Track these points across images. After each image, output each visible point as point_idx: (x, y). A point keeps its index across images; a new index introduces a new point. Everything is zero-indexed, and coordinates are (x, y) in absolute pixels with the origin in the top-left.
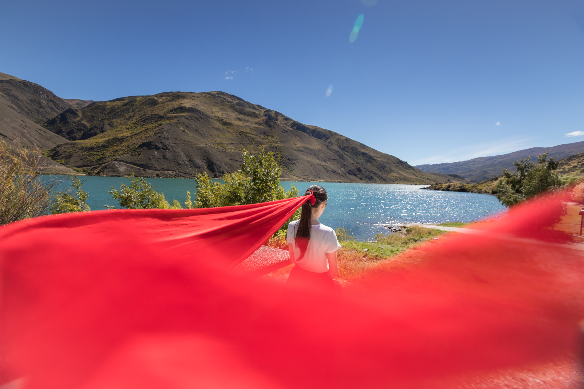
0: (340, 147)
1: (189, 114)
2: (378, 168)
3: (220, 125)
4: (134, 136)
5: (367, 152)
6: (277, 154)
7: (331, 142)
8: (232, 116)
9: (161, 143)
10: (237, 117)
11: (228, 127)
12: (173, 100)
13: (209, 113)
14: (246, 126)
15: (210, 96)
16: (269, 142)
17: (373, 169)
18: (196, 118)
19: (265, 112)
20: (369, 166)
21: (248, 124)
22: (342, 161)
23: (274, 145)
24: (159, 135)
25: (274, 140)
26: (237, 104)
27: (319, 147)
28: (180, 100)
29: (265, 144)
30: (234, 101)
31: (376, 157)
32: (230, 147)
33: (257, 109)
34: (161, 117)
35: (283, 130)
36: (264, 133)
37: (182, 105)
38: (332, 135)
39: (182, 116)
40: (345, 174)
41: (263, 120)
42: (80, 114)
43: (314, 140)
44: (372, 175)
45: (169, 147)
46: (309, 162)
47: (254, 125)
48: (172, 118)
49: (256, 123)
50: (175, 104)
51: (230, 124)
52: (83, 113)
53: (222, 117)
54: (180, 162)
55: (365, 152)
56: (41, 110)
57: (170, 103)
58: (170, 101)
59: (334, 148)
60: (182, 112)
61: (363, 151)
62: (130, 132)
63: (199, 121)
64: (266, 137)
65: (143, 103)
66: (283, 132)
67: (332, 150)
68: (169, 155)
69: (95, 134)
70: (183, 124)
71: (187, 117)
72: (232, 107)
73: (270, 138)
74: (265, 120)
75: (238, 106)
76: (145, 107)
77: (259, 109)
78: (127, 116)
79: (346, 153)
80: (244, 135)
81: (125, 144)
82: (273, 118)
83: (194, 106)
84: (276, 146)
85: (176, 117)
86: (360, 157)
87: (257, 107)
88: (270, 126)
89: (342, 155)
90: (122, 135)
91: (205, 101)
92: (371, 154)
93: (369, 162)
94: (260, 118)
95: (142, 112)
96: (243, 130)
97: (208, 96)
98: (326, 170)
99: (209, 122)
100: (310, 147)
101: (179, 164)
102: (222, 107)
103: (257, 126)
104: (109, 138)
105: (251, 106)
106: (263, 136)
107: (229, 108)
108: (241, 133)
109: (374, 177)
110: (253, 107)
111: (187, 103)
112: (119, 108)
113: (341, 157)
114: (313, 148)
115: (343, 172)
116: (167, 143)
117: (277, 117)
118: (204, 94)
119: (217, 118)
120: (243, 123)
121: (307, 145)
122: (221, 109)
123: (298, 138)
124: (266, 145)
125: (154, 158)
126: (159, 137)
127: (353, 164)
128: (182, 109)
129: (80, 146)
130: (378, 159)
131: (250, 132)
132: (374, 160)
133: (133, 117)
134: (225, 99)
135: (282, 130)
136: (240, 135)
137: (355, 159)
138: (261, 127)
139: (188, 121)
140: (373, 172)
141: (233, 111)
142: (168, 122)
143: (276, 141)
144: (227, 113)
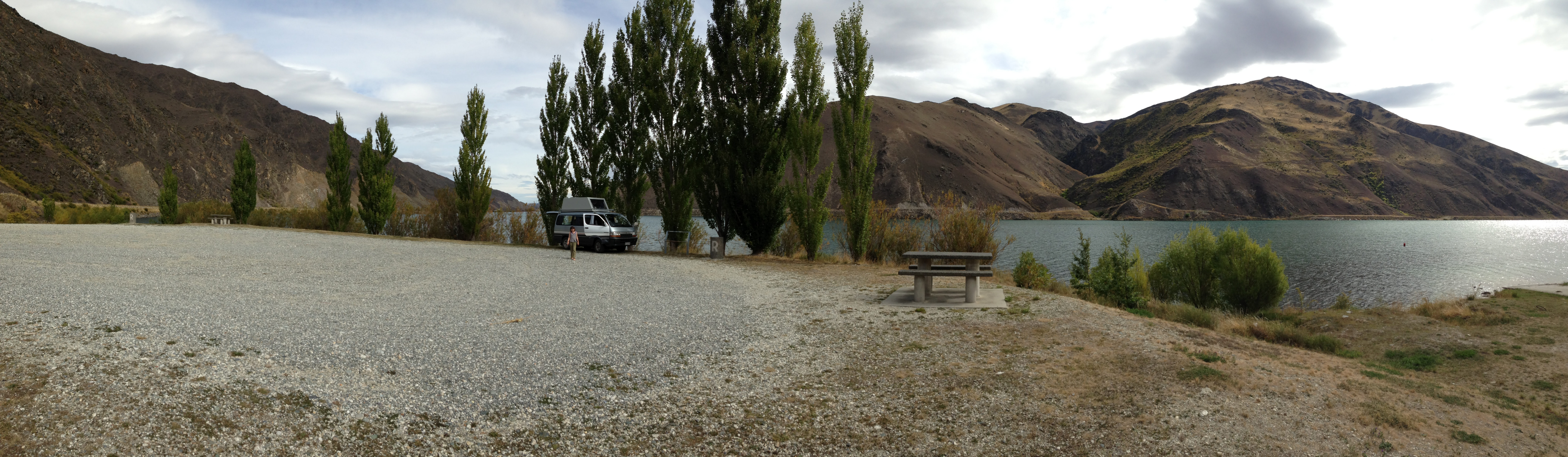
0: (1478, 161)
1: (1230, 120)
2: (1545, 194)
3: (1277, 132)
4: (1157, 162)
5: (1526, 167)
6: (1372, 176)
7: (1464, 151)
8: (1295, 118)
9: (1191, 168)
10: (1303, 116)
11: (1290, 134)
12: (1208, 101)
13: (1259, 115)
14: (1319, 130)
15: (1261, 86)
16: (1356, 155)
17: (1535, 195)
18: (1240, 125)
19: (1350, 104)
20: (1529, 191)
21: (1322, 127)
22: (1482, 184)
23: (1365, 160)
24: (1189, 157)
25: (1365, 151)
26: (1304, 95)
27: (1441, 162)
28: (1218, 99)
29: (1350, 159)
30: (1298, 90)
31: (1541, 175)
32: (1294, 166)
33: (1338, 101)
34: (1191, 131)
35: (1382, 134)
36: (1348, 141)
37: (1220, 107)
38: (1465, 140)
39: (1220, 124)
40: (1487, 205)
41: (1347, 119)
42: (1098, 140)
43: (1434, 148)
44: (1534, 205)
45: (1202, 174)
46: (1427, 188)
47: (1331, 129)
48: (1205, 129)
49: (1336, 125)
50: (1211, 107)
51: (1292, 130)
52: (1102, 138)
53: (1280, 118)
54: (1217, 196)
55: (1522, 166)
56: (1062, 142)
57: (1203, 106)
58: (1203, 103)
59: (1469, 162)
60: (1220, 118)
61: (1517, 165)
62: (1152, 157)
63: (1244, 128)
64: (1352, 147)
65: (1169, 112)
66: (1382, 138)
67: (1464, 166)
68: (1201, 185)
69: (1113, 165)
70: (1222, 137)
71: (1227, 125)
72: (1295, 101)
73: (1359, 148)
74: (1350, 119)
75: (1306, 98)
76: (1172, 118)
77: (1340, 100)
78: (1150, 134)
79: (1488, 169)
80: (1315, 147)
81: (1146, 174)
82: (1365, 114)
83: (1237, 105)
84: (1369, 161)
85: (1212, 127)
86: (1514, 176)
87: (1336, 97)
88: (1359, 128)
89: (1482, 174)
90: (1143, 162)
91: (1254, 96)
92: (1533, 170)
93: (1529, 185)
94: (1340, 115)
95: (1168, 126)
96: (1313, 138)
97: (1257, 86)
98: (1455, 199)
99: (1259, 129)
100: (1427, 162)
101: (1216, 199)
102: (1279, 102)
103: (1337, 129)
104: (1128, 168)
105: (1327, 96)
106: (1345, 146)
107: (1291, 102)
108: (1309, 143)
109: (1538, 209)
110: (1331, 97)
111: (1228, 104)
112: (1140, 124)
113: (1481, 177)
114: (1432, 162)
115: (1483, 202)
116: (1199, 167)
117: (1370, 112)
118: (1252, 85)
119: (1272, 122)
120: (1314, 125)
121: (1421, 159)
122: (1278, 106)
123: (1407, 148)
124: (1353, 161)
125: (1181, 191)
126: (1189, 159)
127: (1502, 187)
128: (1220, 113)
129: (1097, 182)
130: (1545, 179)
131: (1326, 140)
132: (1539, 180)
133: (1156, 134)
134: (1284, 88)
135: (1380, 135)
136: (1308, 147)
137: (1504, 179)
138: (1344, 131)
139: (1229, 131)
140: (1535, 200)
141: (1297, 106)
142: (1200, 136)
143: (1370, 152)
144: (1287, 112)
